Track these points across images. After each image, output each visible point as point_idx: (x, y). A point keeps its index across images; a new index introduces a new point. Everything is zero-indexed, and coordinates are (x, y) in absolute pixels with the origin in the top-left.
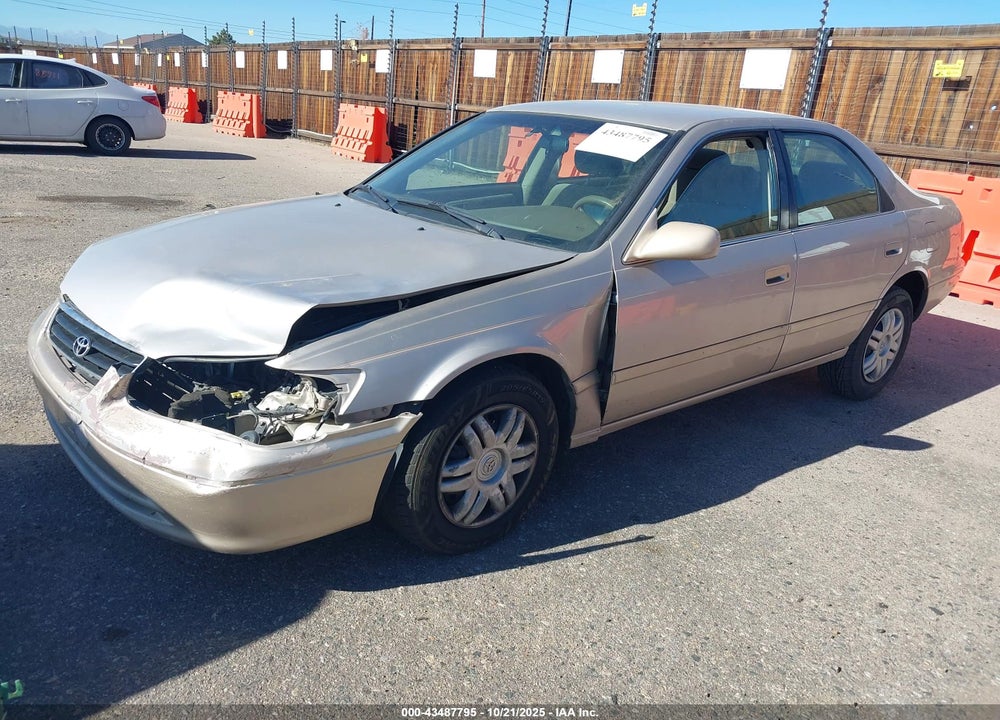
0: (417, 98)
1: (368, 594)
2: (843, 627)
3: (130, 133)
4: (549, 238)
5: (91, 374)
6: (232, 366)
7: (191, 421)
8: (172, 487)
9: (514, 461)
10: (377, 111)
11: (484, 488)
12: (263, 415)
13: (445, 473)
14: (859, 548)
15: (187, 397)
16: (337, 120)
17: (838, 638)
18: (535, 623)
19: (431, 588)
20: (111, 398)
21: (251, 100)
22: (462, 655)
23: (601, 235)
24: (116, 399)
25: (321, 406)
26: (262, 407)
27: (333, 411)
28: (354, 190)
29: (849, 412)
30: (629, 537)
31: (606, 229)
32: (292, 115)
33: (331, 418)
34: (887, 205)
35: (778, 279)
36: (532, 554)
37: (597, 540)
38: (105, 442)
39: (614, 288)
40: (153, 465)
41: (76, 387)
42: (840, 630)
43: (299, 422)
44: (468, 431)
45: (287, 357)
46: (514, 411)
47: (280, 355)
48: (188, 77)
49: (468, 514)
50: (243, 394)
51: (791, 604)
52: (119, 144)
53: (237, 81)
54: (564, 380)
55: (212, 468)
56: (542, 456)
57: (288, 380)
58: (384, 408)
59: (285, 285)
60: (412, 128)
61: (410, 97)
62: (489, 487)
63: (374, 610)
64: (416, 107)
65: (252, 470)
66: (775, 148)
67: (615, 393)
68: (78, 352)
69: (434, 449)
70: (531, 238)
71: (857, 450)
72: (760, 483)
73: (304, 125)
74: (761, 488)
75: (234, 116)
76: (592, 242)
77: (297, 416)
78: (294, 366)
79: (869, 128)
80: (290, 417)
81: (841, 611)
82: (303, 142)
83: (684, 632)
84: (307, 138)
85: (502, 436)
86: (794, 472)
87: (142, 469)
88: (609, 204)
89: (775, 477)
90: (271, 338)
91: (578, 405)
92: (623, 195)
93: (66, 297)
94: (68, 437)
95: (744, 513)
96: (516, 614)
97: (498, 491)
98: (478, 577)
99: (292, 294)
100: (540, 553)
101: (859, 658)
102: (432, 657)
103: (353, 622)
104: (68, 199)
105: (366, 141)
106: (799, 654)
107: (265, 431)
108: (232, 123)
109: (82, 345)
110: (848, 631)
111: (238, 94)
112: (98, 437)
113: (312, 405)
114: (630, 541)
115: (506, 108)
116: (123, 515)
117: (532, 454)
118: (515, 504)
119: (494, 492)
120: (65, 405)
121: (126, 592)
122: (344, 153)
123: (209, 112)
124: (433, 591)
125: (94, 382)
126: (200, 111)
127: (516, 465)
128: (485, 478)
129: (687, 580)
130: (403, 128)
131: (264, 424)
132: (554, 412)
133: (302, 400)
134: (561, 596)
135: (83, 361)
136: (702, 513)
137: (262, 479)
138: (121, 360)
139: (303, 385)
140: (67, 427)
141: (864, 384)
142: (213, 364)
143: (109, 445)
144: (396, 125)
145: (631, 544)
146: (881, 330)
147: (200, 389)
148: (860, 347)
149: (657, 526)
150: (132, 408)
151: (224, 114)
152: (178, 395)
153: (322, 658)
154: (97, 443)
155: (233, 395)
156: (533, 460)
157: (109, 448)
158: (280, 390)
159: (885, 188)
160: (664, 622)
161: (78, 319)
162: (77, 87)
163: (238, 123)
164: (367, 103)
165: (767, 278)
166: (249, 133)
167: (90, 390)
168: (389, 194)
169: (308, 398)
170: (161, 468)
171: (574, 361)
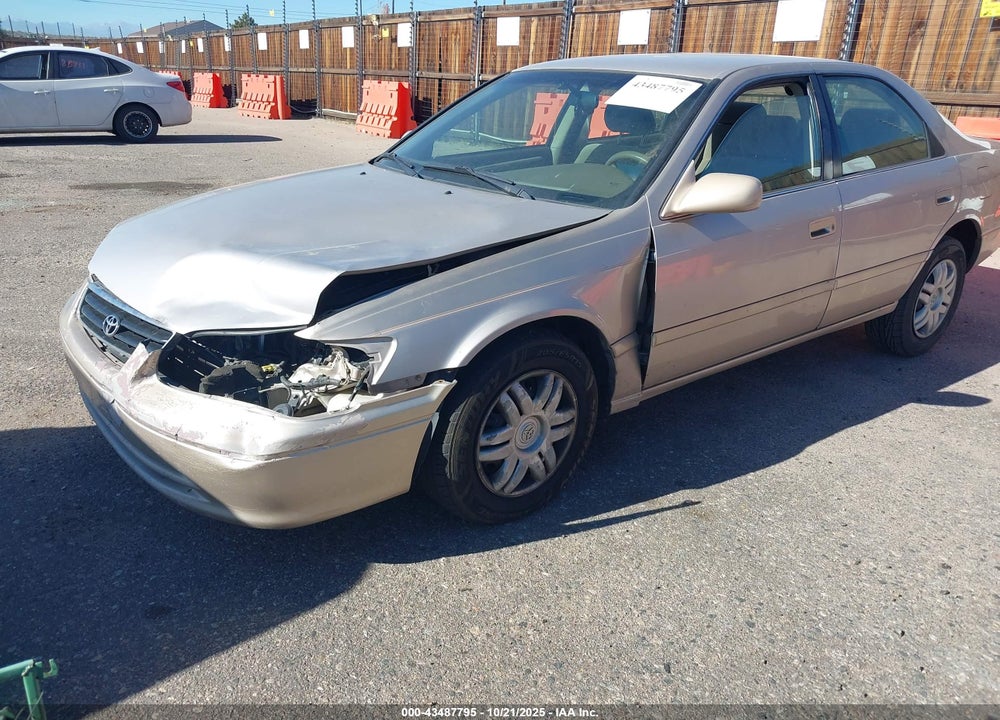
0: (440, 70)
1: (409, 566)
2: (905, 589)
3: (157, 120)
4: (582, 196)
5: (122, 353)
6: (263, 338)
7: (223, 396)
8: (207, 463)
9: (553, 428)
10: (400, 86)
11: (523, 457)
12: (296, 387)
13: (483, 441)
14: (917, 508)
15: (217, 372)
16: (361, 97)
17: (899, 600)
18: (582, 592)
19: (473, 558)
20: (141, 375)
21: (275, 82)
22: (508, 626)
23: (637, 190)
24: (146, 376)
25: (353, 376)
26: (294, 379)
27: (366, 381)
28: (379, 159)
29: (900, 369)
30: (675, 503)
31: (642, 183)
32: (315, 95)
33: (364, 389)
34: (937, 150)
35: (823, 231)
36: (575, 522)
37: (642, 507)
38: (137, 419)
39: (652, 246)
40: (186, 442)
41: (108, 366)
42: (902, 592)
43: (332, 393)
44: (505, 398)
45: (317, 327)
46: (552, 377)
47: (309, 326)
48: (211, 62)
49: (507, 483)
50: (274, 367)
51: (848, 567)
52: (147, 132)
53: (260, 64)
54: (603, 344)
55: (245, 443)
56: (582, 422)
57: (319, 351)
58: (418, 377)
59: (312, 254)
60: (436, 101)
61: (434, 70)
62: (528, 456)
63: (417, 582)
64: (440, 80)
65: (287, 443)
66: (816, 94)
67: (655, 354)
68: (107, 330)
69: (470, 418)
70: (563, 197)
71: (911, 407)
72: (810, 445)
73: (329, 105)
74: (810, 449)
75: (259, 99)
76: (626, 198)
77: (330, 387)
78: (324, 336)
79: (911, 76)
80: (323, 388)
81: (902, 573)
82: (329, 122)
83: (736, 598)
84: (331, 117)
85: (540, 403)
86: (845, 431)
87: (175, 445)
88: (643, 159)
89: (825, 438)
90: (300, 308)
91: (617, 368)
92: (658, 147)
93: (94, 277)
94: (102, 416)
95: (794, 476)
96: (561, 583)
97: (538, 459)
98: (521, 546)
99: (318, 262)
100: (584, 521)
101: (922, 621)
102: (477, 628)
103: (396, 595)
104: (100, 187)
105: (391, 117)
106: (859, 618)
107: (298, 404)
108: (257, 105)
109: (112, 324)
110: (910, 594)
111: (262, 76)
112: (130, 414)
113: (345, 376)
114: (677, 507)
115: (531, 67)
116: (161, 494)
117: (572, 420)
118: (555, 473)
119: (534, 460)
120: (98, 385)
121: (168, 570)
122: (370, 130)
123: (234, 97)
124: (475, 561)
125: (124, 360)
126: (225, 95)
127: (556, 432)
128: (524, 446)
129: (737, 545)
130: (427, 102)
131: (297, 397)
132: (593, 377)
133: (334, 371)
134: (608, 564)
135: (113, 340)
136: (750, 476)
137: (298, 451)
138: (149, 337)
139: (334, 356)
140: (101, 407)
141: (914, 339)
142: (242, 336)
143: (141, 422)
144: (420, 99)
145: (677, 510)
146: (933, 283)
147: (230, 364)
148: (910, 301)
149: (703, 491)
150: (162, 385)
151: (248, 97)
152: (208, 370)
153: (365, 632)
154: (130, 421)
155: (264, 368)
156: (573, 427)
157: (141, 425)
158: (312, 362)
159: (935, 133)
160: (715, 588)
161: (106, 298)
162: (103, 75)
163: (263, 106)
164: (390, 78)
165: (812, 231)
166: (274, 115)
167: (121, 367)
168: (415, 161)
169: (340, 369)
170: (194, 444)
171: (612, 324)
